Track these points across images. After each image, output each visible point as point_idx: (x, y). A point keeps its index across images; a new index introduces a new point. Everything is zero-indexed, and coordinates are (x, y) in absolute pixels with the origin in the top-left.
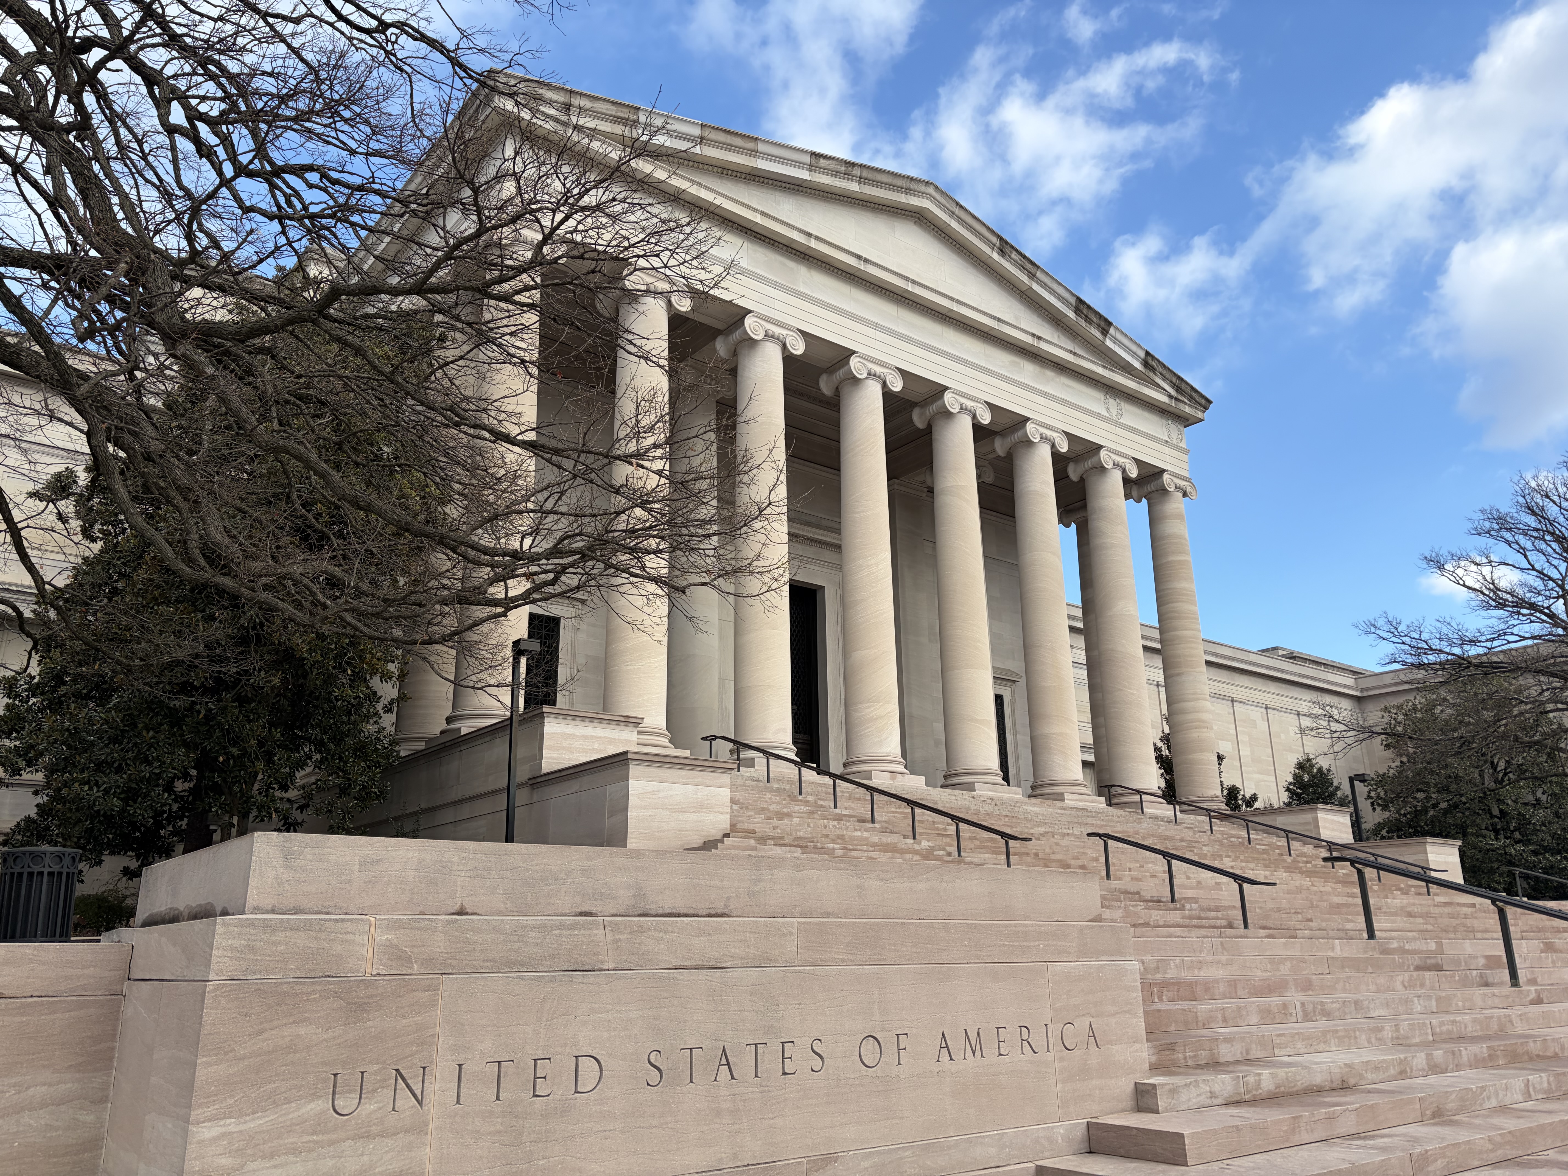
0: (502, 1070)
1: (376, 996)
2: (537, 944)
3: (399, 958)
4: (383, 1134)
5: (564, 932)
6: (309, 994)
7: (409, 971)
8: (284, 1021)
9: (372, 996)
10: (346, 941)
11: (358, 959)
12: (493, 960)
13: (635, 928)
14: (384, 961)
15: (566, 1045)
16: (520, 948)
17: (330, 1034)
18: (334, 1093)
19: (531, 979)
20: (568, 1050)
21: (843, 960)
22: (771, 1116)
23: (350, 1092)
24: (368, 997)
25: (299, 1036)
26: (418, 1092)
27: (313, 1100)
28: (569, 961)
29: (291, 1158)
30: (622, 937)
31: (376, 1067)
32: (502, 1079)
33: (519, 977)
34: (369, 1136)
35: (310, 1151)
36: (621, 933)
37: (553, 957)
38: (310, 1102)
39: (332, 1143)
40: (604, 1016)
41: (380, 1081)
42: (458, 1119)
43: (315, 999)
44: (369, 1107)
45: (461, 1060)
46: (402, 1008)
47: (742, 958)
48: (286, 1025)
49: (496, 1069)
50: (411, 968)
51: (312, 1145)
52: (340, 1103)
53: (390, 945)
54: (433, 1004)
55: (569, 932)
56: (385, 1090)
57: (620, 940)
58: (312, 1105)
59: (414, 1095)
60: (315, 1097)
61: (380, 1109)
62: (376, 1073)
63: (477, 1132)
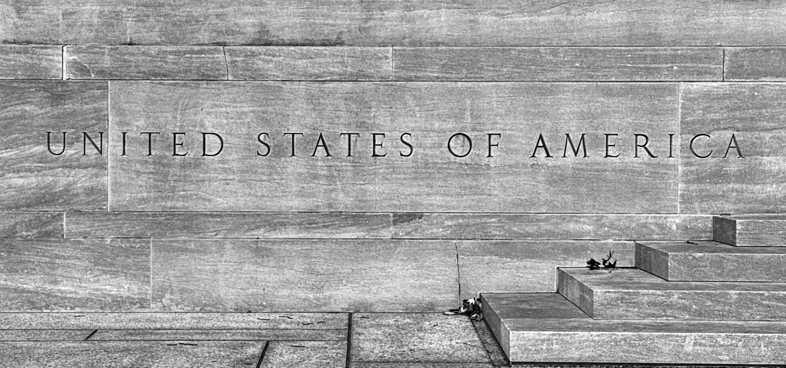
0: (152, 138)
1: (68, 91)
2: (174, 63)
3: (82, 70)
4: (79, 167)
5: (194, 56)
6: (29, 88)
7: (89, 78)
8: (17, 102)
9: (66, 91)
10: (50, 60)
11: (57, 70)
12: (144, 72)
13: (249, 53)
14: (73, 72)
15: (195, 126)
16: (162, 65)
17: (43, 111)
18: (49, 143)
19: (170, 84)
20: (197, 129)
21: (438, 78)
22: (362, 182)
23: (59, 142)
24: (63, 91)
25: (26, 111)
26: (99, 146)
27: (38, 145)
28: (198, 74)
29: (29, 174)
30: (238, 59)
31: (72, 130)
32: (152, 143)
33: (161, 83)
34: (71, 167)
35: (39, 171)
36: (239, 57)
37: (186, 71)
38: (36, 146)
39: (51, 168)
40: (224, 109)
41: (75, 138)
42: (125, 163)
43: (33, 91)
44: (69, 152)
45: (125, 129)
46: (85, 99)
47: (340, 75)
48: (18, 104)
49: (148, 137)
50: (91, 76)
51: (39, 169)
52: (53, 148)
53: (75, 62)
54: (104, 97)
55: (197, 56)
56: (79, 144)
57: (237, 61)
58: (38, 148)
59: (97, 148)
60: (38, 144)
61: (77, 153)
62: (72, 134)
63: (138, 171)
